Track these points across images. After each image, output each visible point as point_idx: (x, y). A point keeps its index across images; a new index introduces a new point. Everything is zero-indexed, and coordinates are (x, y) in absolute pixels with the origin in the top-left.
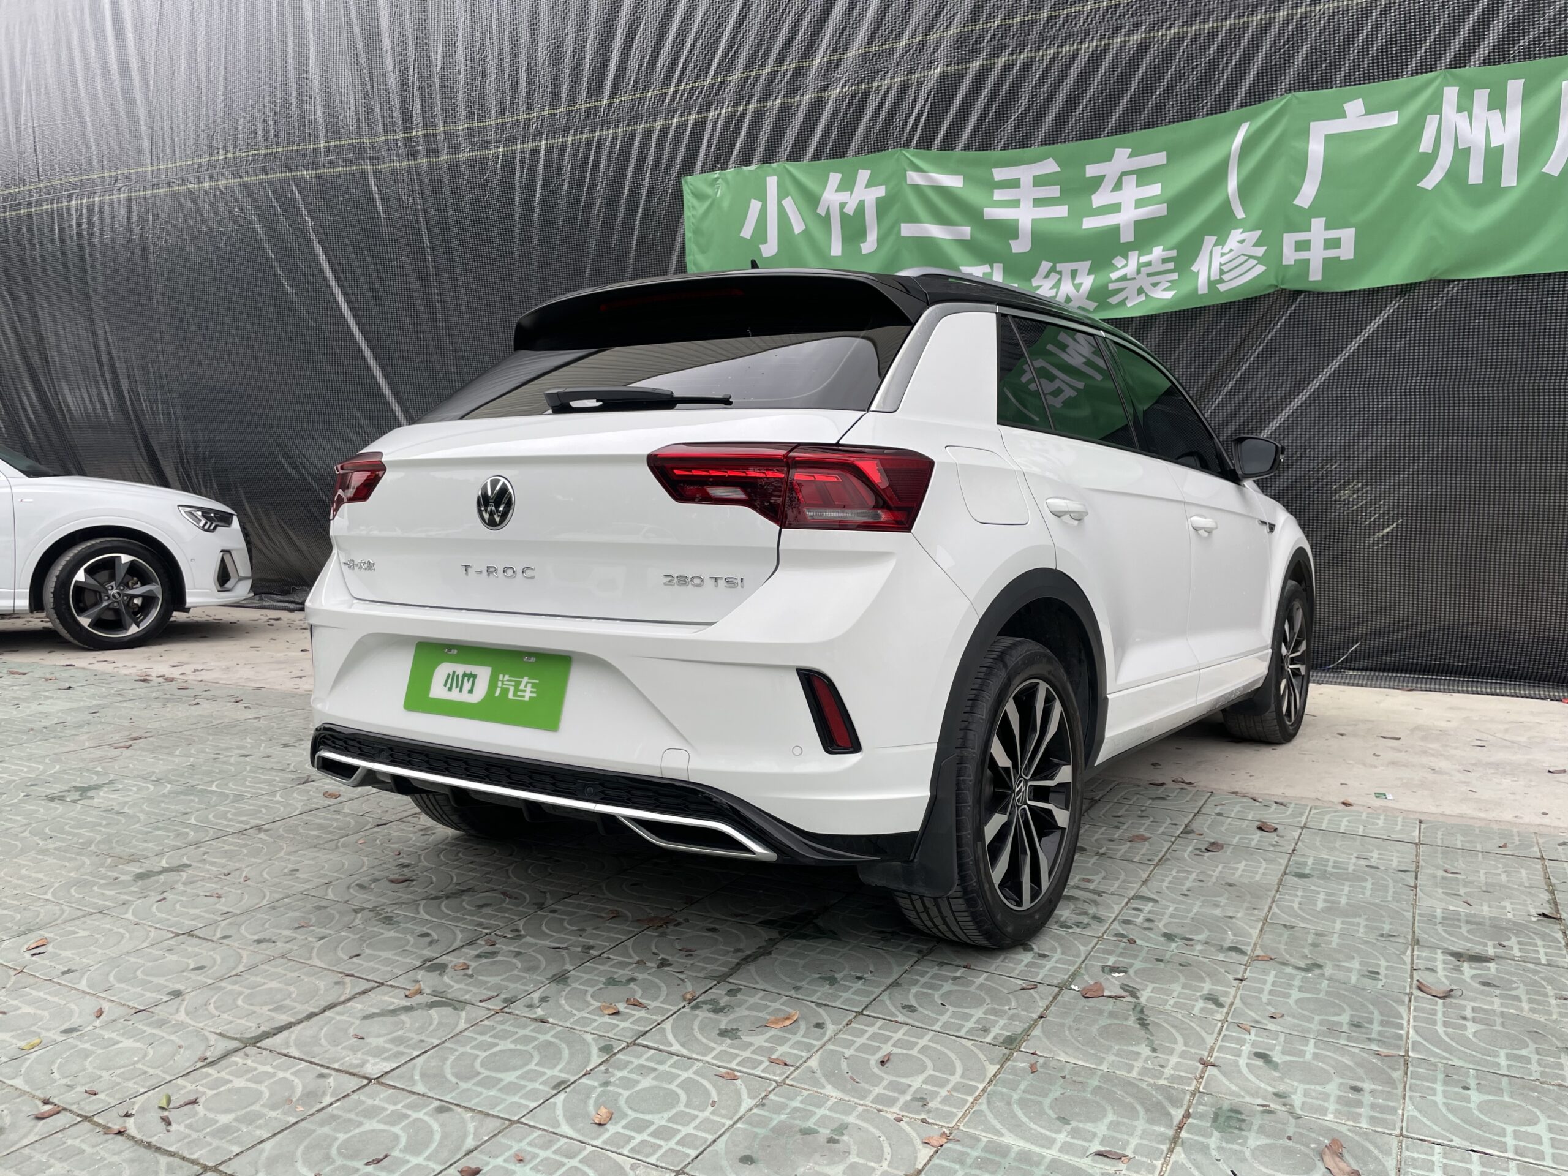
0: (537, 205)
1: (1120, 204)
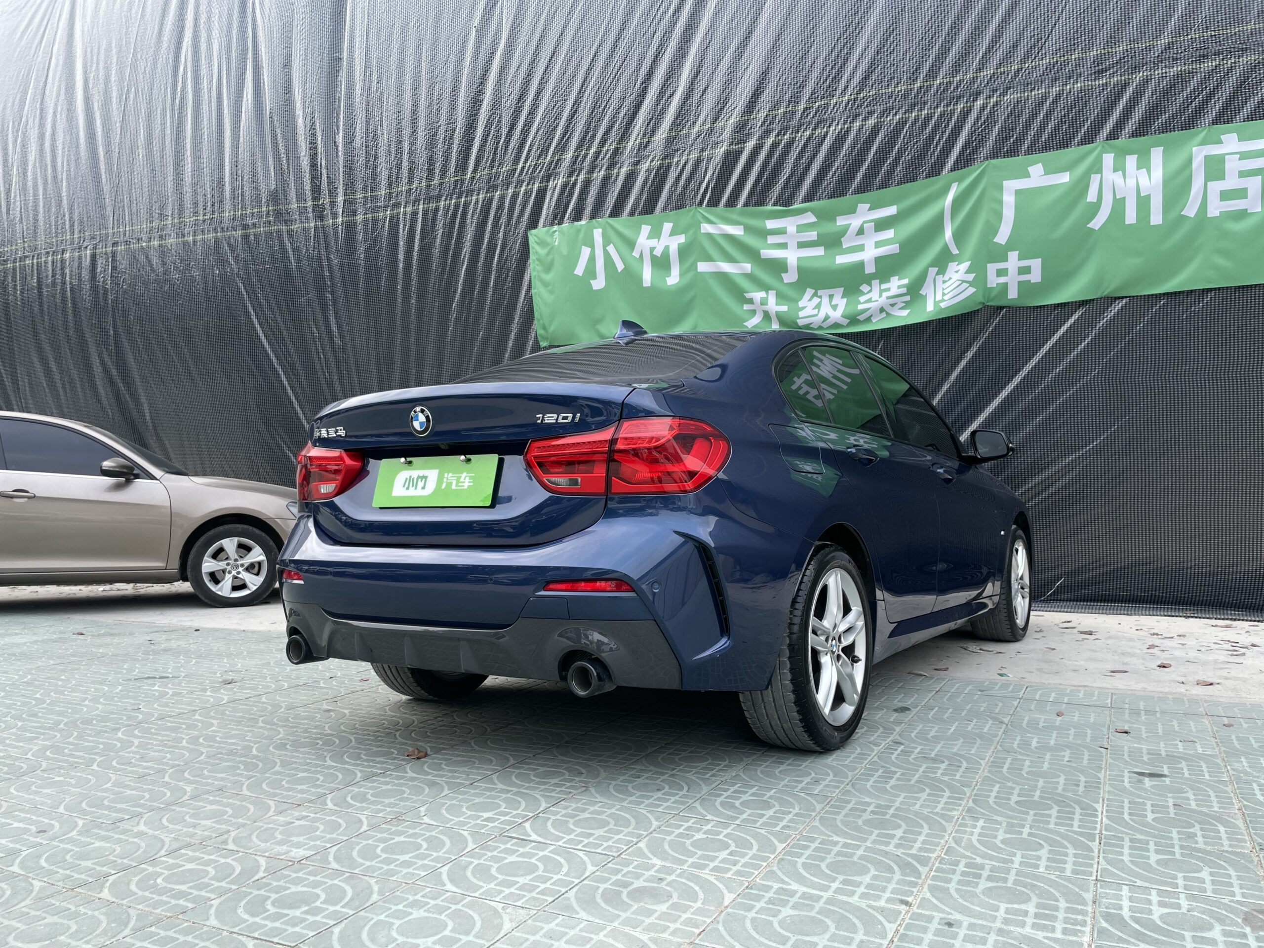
0: (415, 254)
1: (863, 245)
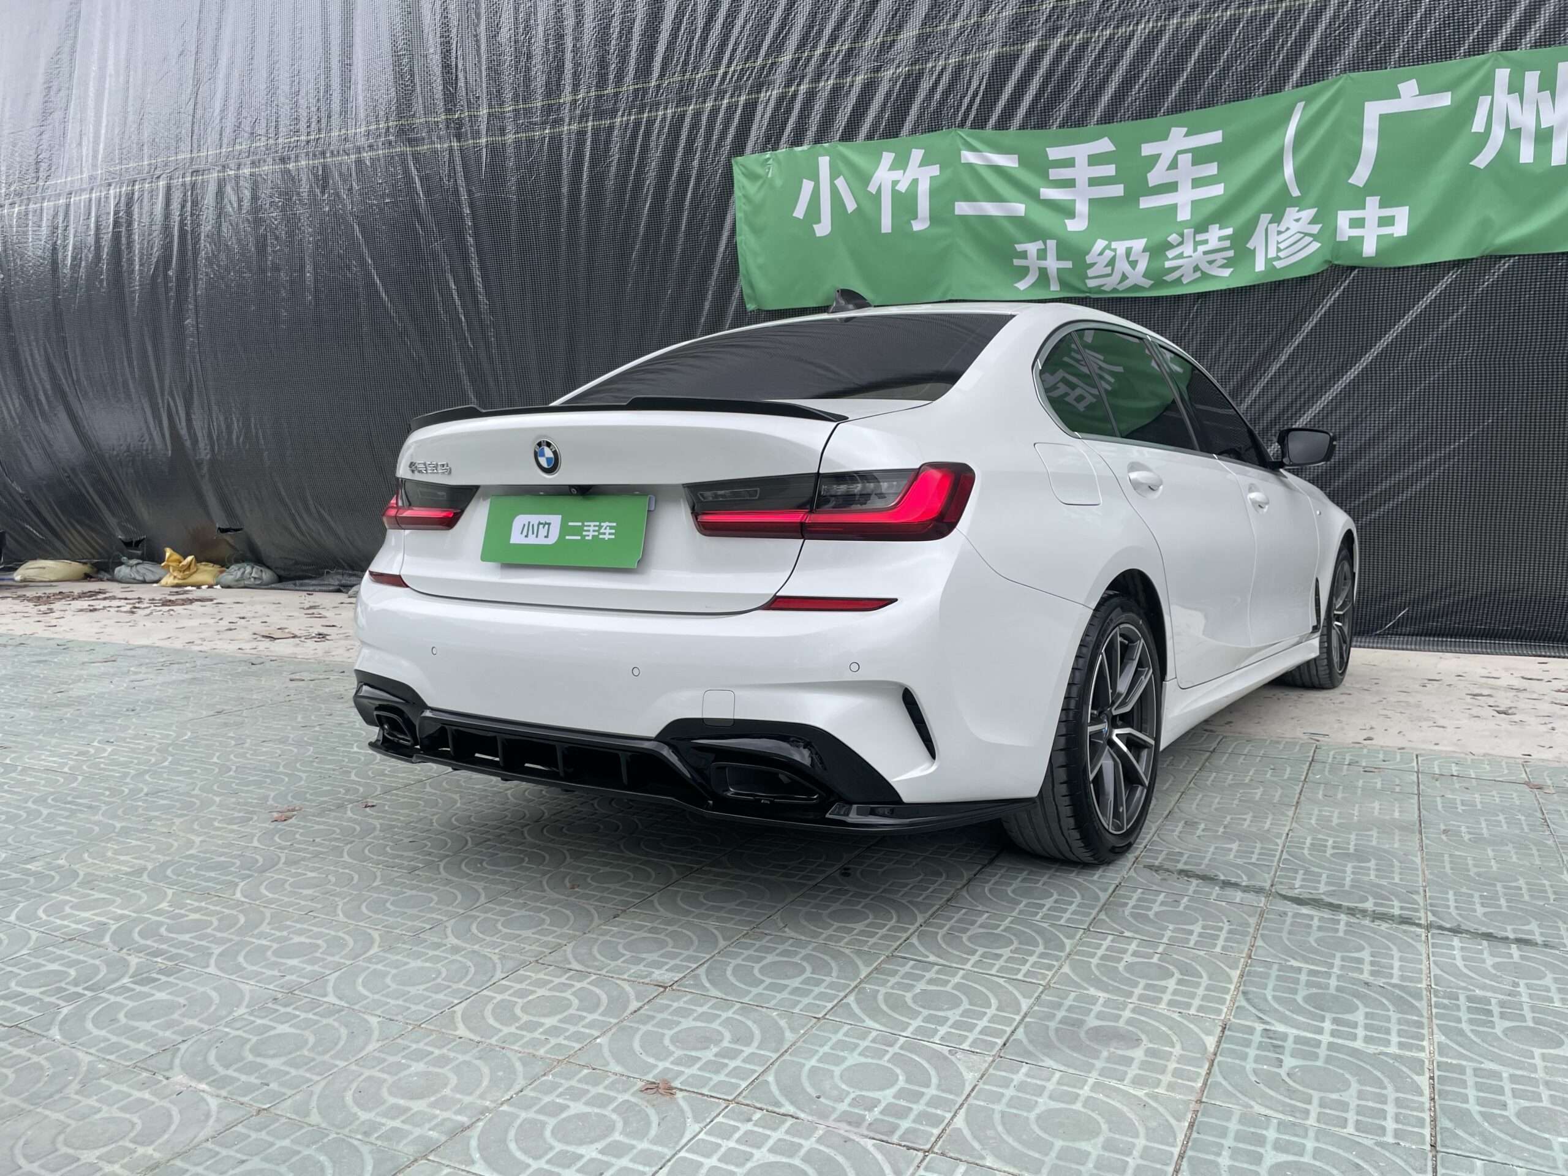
0: (584, 187)
1: (1176, 183)
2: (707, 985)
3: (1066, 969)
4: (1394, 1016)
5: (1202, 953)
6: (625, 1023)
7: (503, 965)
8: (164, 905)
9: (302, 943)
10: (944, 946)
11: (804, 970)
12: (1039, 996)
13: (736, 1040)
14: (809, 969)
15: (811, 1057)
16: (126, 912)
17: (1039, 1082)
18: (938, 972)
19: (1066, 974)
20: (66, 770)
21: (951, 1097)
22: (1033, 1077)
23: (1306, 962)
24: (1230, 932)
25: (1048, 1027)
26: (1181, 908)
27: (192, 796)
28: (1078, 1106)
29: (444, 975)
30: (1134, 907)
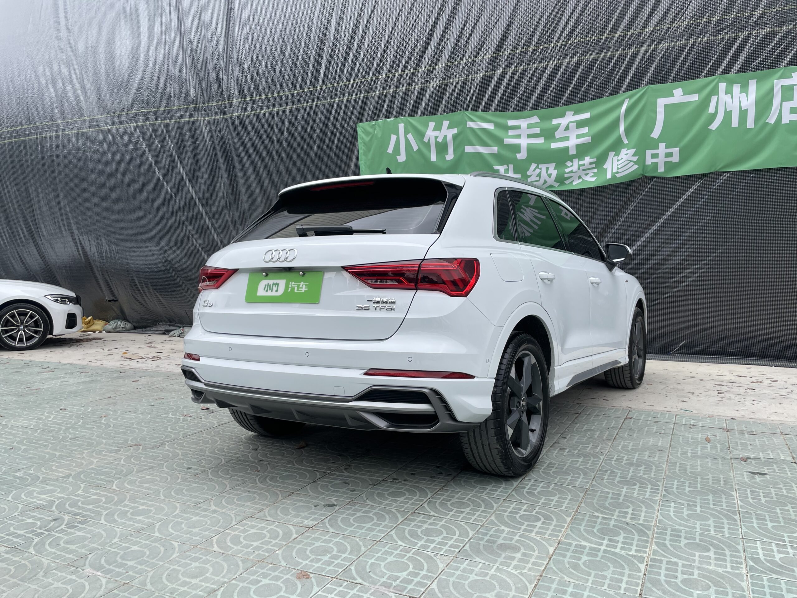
0: (285, 137)
1: (569, 137)
2: (329, 527)
3: (493, 518)
4: (636, 537)
5: (555, 510)
6: (290, 544)
7: (236, 518)
8: (80, 492)
9: (144, 509)
10: (439, 507)
11: (373, 519)
12: (478, 530)
13: (339, 551)
14: (375, 519)
15: (372, 558)
16: (62, 495)
17: (472, 568)
18: (434, 520)
19: (492, 520)
20: (32, 427)
21: (432, 575)
22: (469, 566)
23: (602, 514)
24: (570, 500)
25: (480, 543)
26: (550, 489)
27: (93, 440)
28: (487, 578)
29: (208, 523)
30: (529, 489)
